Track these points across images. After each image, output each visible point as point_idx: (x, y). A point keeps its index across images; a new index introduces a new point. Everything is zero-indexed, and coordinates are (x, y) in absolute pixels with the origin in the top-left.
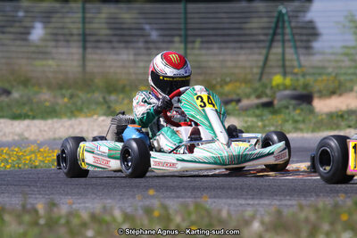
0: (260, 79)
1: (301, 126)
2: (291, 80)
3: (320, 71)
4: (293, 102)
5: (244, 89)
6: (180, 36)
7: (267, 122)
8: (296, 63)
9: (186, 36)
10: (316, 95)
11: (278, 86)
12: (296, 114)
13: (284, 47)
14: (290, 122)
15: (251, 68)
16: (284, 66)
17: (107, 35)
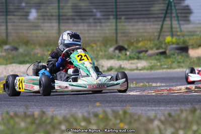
0: (158, 39)
1: (182, 65)
2: (176, 39)
3: (192, 33)
4: (177, 51)
5: (149, 44)
6: (113, 15)
7: (162, 63)
8: (178, 30)
9: (117, 15)
10: (190, 47)
11: (168, 43)
12: (179, 58)
13: (171, 21)
14: (176, 63)
15: (153, 32)
16: (172, 31)
17: (72, 16)
